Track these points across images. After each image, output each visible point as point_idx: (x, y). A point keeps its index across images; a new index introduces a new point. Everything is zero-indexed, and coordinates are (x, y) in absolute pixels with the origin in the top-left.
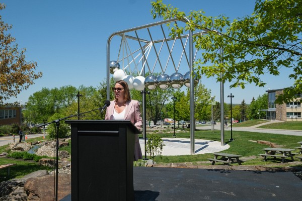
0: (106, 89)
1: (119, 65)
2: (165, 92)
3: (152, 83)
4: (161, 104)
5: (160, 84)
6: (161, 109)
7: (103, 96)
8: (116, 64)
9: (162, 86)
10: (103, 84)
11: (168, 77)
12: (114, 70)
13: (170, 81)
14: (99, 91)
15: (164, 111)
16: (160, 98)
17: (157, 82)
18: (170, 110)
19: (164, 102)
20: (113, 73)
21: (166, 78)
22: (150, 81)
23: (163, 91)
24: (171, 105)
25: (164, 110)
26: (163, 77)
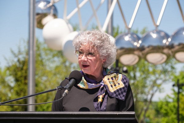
0: (24, 63)
1: (55, 10)
2: (154, 73)
3: (129, 51)
4: (146, 101)
5: (148, 53)
6: (146, 110)
7: (17, 80)
8: (50, 8)
9: (153, 57)
10: (16, 52)
11: (167, 36)
12: (45, 21)
13: (171, 47)
14: (8, 68)
15: (152, 116)
16: (144, 86)
17: (141, 49)
18: (166, 115)
19: (152, 95)
20: (41, 26)
21: (163, 38)
22: (126, 46)
23: (151, 69)
24: (167, 103)
25: (151, 113)
26: (154, 36)
